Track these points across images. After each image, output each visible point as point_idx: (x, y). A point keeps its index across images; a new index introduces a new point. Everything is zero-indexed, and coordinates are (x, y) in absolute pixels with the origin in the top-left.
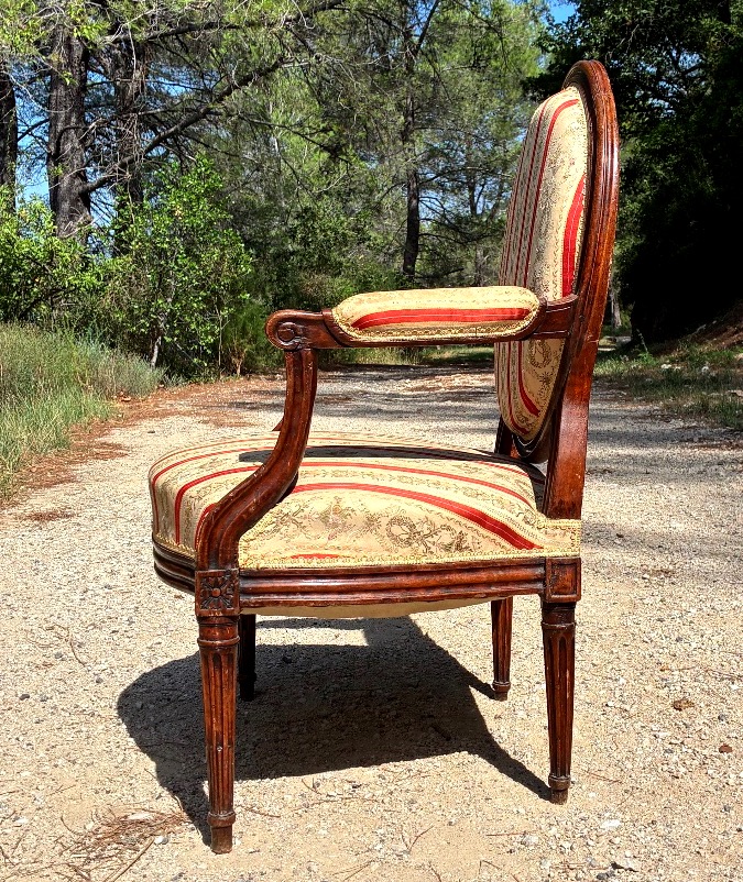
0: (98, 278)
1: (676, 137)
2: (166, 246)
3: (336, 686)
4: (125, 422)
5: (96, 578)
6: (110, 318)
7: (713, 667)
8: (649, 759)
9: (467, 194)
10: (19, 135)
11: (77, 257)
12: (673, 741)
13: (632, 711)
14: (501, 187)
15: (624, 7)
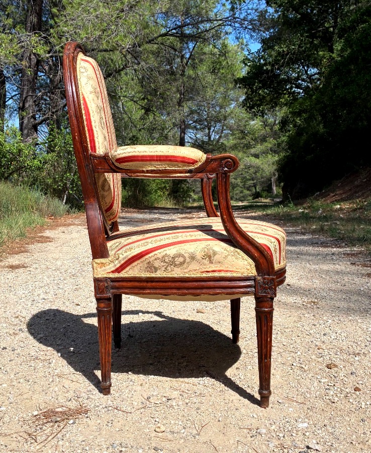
0: (41, 162)
1: (306, 106)
2: (71, 149)
3: (155, 349)
4: (52, 227)
5: (39, 295)
6: (45, 182)
7: (344, 348)
8: (318, 393)
9: (207, 131)
10: (6, 100)
11: (31, 152)
12: (330, 384)
13: (306, 368)
14: (223, 128)
15: (284, 45)
